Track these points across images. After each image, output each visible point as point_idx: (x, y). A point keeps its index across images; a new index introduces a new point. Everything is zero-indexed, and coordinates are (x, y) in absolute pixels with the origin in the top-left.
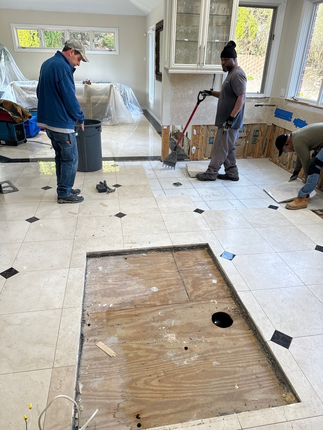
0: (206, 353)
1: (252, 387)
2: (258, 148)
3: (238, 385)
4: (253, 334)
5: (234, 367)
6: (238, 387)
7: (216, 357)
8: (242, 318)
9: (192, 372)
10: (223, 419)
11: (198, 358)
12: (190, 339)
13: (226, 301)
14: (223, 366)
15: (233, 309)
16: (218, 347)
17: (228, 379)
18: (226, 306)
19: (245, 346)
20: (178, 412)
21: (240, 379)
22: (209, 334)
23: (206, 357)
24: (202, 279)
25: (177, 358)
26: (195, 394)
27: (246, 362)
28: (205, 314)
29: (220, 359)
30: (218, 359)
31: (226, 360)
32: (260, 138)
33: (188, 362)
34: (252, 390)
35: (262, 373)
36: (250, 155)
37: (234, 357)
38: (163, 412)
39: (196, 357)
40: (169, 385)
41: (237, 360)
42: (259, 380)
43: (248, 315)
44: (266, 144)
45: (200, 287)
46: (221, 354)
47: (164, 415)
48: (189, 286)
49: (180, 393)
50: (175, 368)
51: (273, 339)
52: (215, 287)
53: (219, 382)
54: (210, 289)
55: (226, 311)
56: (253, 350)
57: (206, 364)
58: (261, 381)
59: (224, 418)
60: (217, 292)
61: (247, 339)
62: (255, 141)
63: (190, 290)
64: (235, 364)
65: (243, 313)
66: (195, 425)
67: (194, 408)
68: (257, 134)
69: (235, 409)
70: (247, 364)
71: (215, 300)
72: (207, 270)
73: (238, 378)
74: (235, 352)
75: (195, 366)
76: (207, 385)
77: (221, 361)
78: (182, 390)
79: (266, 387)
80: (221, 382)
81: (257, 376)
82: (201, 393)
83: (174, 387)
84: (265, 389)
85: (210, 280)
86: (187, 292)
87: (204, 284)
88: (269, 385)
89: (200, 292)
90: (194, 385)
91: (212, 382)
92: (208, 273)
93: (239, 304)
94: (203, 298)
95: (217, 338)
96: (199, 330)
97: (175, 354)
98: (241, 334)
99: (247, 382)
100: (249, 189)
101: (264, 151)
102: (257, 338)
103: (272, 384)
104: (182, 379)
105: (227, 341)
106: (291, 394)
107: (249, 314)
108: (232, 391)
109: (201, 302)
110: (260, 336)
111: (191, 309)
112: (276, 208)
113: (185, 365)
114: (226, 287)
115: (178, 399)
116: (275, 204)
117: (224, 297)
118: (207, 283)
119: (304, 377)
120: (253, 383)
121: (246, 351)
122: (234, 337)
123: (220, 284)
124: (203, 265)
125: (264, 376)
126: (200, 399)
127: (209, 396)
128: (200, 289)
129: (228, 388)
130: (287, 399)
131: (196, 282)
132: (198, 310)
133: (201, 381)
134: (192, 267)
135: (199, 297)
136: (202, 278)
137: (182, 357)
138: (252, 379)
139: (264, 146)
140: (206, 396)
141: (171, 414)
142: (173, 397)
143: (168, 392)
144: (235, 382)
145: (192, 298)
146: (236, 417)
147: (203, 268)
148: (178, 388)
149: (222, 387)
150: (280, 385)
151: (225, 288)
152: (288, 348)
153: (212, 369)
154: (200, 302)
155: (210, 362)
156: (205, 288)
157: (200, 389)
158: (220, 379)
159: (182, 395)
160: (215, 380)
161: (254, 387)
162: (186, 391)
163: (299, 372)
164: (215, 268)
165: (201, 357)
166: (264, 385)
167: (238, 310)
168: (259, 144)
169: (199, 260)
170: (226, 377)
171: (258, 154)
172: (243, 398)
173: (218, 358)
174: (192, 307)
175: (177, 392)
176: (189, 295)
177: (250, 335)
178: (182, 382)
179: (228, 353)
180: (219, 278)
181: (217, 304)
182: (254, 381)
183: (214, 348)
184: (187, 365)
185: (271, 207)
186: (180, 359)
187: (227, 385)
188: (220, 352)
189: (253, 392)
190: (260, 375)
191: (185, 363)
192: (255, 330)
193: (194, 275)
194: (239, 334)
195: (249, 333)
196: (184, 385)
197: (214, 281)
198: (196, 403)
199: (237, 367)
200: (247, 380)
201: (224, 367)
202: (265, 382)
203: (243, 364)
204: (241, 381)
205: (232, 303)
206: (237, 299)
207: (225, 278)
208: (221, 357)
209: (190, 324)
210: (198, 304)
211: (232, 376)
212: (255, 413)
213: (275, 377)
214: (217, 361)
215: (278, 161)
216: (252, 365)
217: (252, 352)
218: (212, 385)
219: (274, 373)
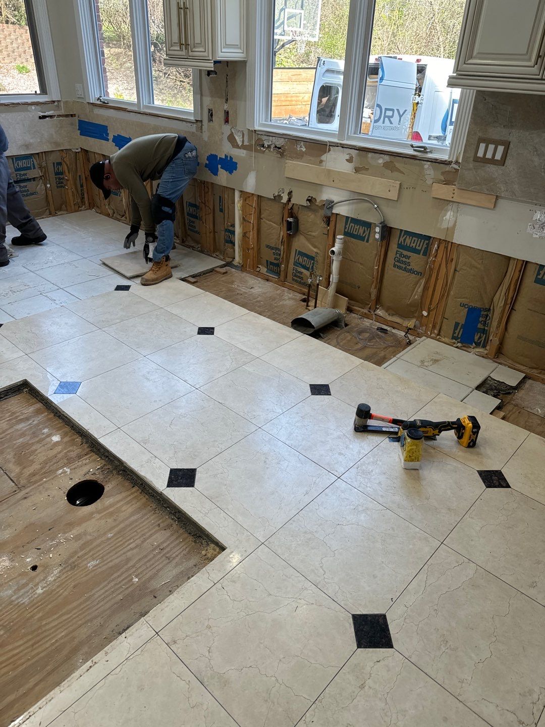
0: (72, 557)
1: (157, 568)
2: (70, 194)
3: (136, 576)
4: (140, 491)
5: (124, 553)
6: (137, 580)
7: (91, 554)
8: (117, 476)
9: (56, 599)
10: (126, 637)
11: (60, 572)
12: (38, 549)
13: (84, 460)
14: (106, 562)
15: (98, 469)
16: (89, 538)
17: (119, 576)
18: (85, 469)
19: (132, 514)
20: (49, 674)
21: (138, 566)
22: (71, 525)
23: (74, 562)
24: (33, 444)
25: (23, 591)
26: (71, 629)
27: (140, 538)
28: (54, 497)
29: (97, 554)
30: (95, 556)
31: (109, 551)
32: (68, 176)
33: (44, 587)
34: (158, 571)
35: (167, 539)
36: (60, 209)
37: (120, 539)
38: (22, 691)
39: (55, 572)
40: (21, 642)
41: (126, 542)
42: (165, 551)
43: (125, 467)
44: (82, 186)
45: (31, 458)
46: (99, 545)
47: (25, 695)
48: (11, 466)
49: (44, 643)
50: (23, 610)
51: (170, 484)
52: (60, 448)
53: (106, 588)
54: (51, 453)
55: (88, 478)
56: (146, 514)
57: (75, 574)
58: (168, 552)
59: (127, 635)
60: (66, 453)
61: (133, 502)
62: (62, 183)
63: (15, 470)
64: (124, 548)
65: (116, 468)
66: (82, 674)
67: (75, 651)
68: (60, 169)
69: (141, 612)
70: (142, 539)
71: (65, 468)
72: (38, 425)
73: (133, 566)
74: (119, 532)
75: (58, 586)
76: (87, 603)
77: (101, 555)
78: (46, 637)
79: (177, 556)
80: (109, 586)
81: (161, 547)
82: (80, 622)
83: (30, 640)
84: (177, 559)
85: (48, 439)
86: (9, 477)
87: (38, 451)
88: (181, 550)
89: (36, 466)
90: (65, 618)
91: (94, 594)
92: (41, 430)
93: (107, 457)
94: (42, 474)
95: (84, 525)
96: (51, 528)
97: (16, 587)
98: (121, 500)
99: (148, 564)
100: (76, 267)
101: (83, 198)
102: (148, 493)
103: (184, 547)
104: (41, 619)
105: (103, 521)
106: (212, 545)
107: (126, 463)
108: (130, 589)
109: (42, 482)
110: (150, 489)
111: (25, 501)
112: (126, 288)
113: (40, 595)
114: (79, 440)
115: (42, 655)
116: (125, 282)
117: (79, 457)
118: (44, 446)
119: (223, 514)
120: (158, 560)
121: (136, 521)
122: (111, 510)
123: (67, 439)
124: (27, 419)
125: (172, 543)
126: (82, 632)
127: (96, 617)
128: (33, 462)
129: (121, 590)
130: (209, 555)
131: (23, 453)
132: (39, 498)
133: (75, 604)
134: (7, 430)
135: (34, 475)
136: (30, 442)
137: (30, 585)
138: (155, 556)
139: (79, 190)
140: (91, 620)
141: (36, 685)
142: (33, 657)
143: (21, 654)
144: (130, 575)
145: (23, 482)
146: (145, 622)
147: (30, 424)
148: (38, 638)
149: (113, 592)
150: (195, 542)
151: (77, 441)
152: (193, 486)
153: (90, 576)
154: (39, 484)
155: (83, 568)
156: (41, 456)
157: (77, 616)
158: (106, 582)
159: (48, 645)
160: (98, 589)
161: (161, 566)
162: (54, 634)
163: (215, 510)
164: (52, 415)
165: (65, 568)
166: (174, 555)
167: (107, 467)
168: (70, 187)
169: (18, 414)
170: (115, 575)
171: (74, 204)
172: (149, 590)
173: (93, 555)
174: (25, 498)
175: (37, 645)
176: (15, 480)
177: (136, 494)
178: (43, 624)
179: (109, 539)
180: (62, 431)
181: (71, 473)
182: (159, 556)
183: (82, 542)
184: (43, 593)
185: (119, 288)
186: (27, 592)
187: (119, 585)
188: (95, 544)
189: (160, 574)
190: (165, 545)
191: (40, 591)
192: (142, 484)
193: (14, 442)
194: (118, 502)
195: (135, 492)
196: (47, 627)
197: (56, 438)
198: (76, 641)
199: (129, 551)
200: (149, 561)
201: (109, 562)
202: (175, 549)
203: (136, 542)
204: (140, 567)
205: (94, 460)
206: (102, 450)
207: (73, 427)
208: (99, 551)
209: (30, 527)
210: (35, 488)
211: (123, 569)
212: (169, 601)
213: (186, 535)
214: (93, 559)
215: (110, 212)
216: (151, 535)
217: (146, 517)
218: (96, 599)
219: (184, 530)
